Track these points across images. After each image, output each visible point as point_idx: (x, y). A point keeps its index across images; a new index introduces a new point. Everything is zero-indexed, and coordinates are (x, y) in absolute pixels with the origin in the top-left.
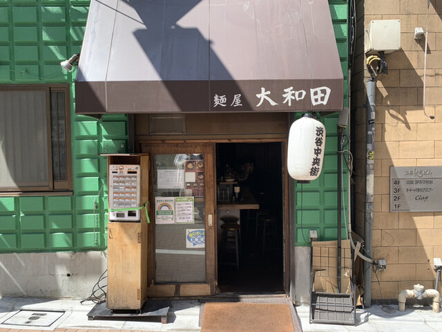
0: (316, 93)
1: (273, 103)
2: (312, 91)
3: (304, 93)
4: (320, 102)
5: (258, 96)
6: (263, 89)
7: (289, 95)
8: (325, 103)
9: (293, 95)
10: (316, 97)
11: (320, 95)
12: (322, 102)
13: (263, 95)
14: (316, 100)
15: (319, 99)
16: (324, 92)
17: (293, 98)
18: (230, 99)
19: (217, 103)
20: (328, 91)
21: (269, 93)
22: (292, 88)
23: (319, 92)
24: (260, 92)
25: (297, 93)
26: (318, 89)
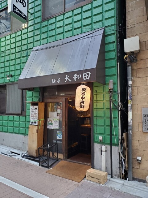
0: (85, 75)
1: (70, 81)
2: (84, 74)
3: (81, 75)
4: (86, 79)
5: (65, 78)
6: (67, 76)
7: (76, 77)
8: (88, 79)
9: (77, 77)
10: (85, 77)
11: (87, 75)
12: (87, 79)
13: (67, 78)
14: (85, 78)
15: (86, 78)
16: (88, 74)
17: (77, 78)
18: (57, 81)
19: (53, 82)
20: (90, 73)
21: (69, 77)
22: (76, 74)
23: (86, 74)
24: (66, 77)
25: (78, 76)
26: (86, 73)
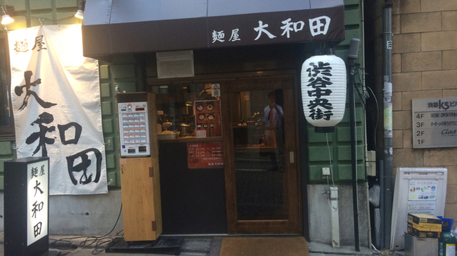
0: (315, 24)
1: (271, 36)
2: (311, 21)
3: (303, 24)
4: (319, 32)
5: (256, 29)
6: (261, 23)
7: (288, 27)
8: (325, 32)
9: (292, 26)
10: (315, 27)
11: (319, 25)
12: (322, 32)
13: (261, 28)
14: (316, 31)
15: (319, 30)
16: (323, 21)
17: (292, 29)
18: (228, 35)
19: (215, 39)
20: (328, 20)
21: (266, 26)
22: (290, 20)
23: (319, 22)
24: (258, 26)
25: (295, 25)
26: (317, 19)
